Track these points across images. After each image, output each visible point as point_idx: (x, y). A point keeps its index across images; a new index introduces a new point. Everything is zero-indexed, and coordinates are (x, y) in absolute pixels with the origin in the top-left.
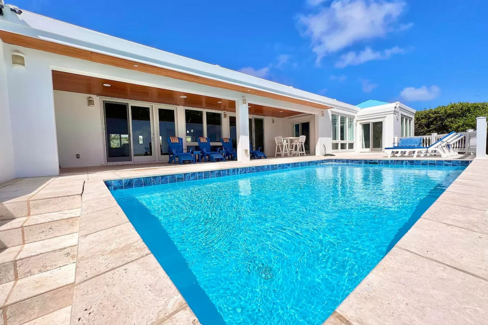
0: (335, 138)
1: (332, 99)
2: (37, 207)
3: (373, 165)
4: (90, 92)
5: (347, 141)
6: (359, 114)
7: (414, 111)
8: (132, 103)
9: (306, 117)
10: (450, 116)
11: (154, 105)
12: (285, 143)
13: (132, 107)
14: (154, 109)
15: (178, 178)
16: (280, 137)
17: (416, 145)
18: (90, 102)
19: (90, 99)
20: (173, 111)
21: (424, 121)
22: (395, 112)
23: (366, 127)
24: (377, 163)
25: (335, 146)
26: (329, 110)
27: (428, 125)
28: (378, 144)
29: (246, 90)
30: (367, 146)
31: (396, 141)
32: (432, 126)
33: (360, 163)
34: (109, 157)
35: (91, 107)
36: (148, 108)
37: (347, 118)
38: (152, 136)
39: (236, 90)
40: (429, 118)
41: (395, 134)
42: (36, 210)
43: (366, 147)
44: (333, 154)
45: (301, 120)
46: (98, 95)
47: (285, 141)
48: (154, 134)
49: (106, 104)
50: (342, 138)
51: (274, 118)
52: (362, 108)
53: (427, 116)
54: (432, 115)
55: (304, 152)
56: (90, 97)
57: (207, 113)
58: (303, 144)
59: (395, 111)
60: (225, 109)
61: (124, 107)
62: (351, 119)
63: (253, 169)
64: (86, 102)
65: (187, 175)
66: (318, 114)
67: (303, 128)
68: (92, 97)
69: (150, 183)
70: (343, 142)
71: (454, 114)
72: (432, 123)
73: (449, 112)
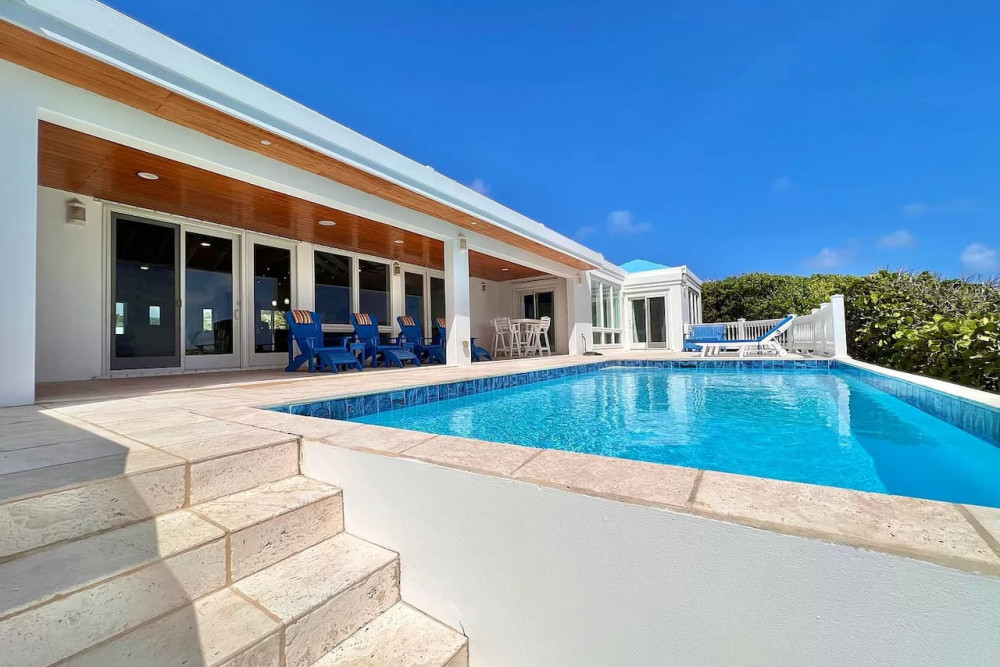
0: (595, 324)
1: (595, 253)
2: (205, 480)
3: (688, 369)
4: (75, 186)
5: (612, 330)
6: (625, 283)
7: (700, 282)
8: (189, 225)
9: (550, 282)
10: (747, 292)
11: (243, 236)
12: (513, 331)
13: (189, 235)
14: (245, 244)
15: (396, 401)
16: (505, 319)
17: (719, 337)
18: (75, 213)
19: (76, 205)
20: (287, 253)
21: (712, 300)
22: (683, 283)
23: (638, 305)
24: (694, 366)
25: (597, 338)
26: (587, 272)
27: (718, 306)
28: (659, 336)
29: (468, 223)
30: (642, 338)
31: (686, 332)
32: (723, 308)
33: (666, 366)
34: (118, 355)
35: (75, 227)
36: (230, 242)
37: (611, 289)
38: (235, 306)
39: (448, 220)
40: (717, 296)
41: (684, 320)
42: (204, 489)
43: (640, 341)
44: (598, 352)
45: (537, 287)
46: (98, 196)
47: (514, 326)
48: (240, 303)
49: (118, 220)
50: (606, 326)
51: (485, 281)
52: (631, 271)
53: (715, 293)
54: (722, 291)
55: (548, 348)
56: (75, 201)
57: (362, 263)
58: (545, 333)
59: (682, 281)
60: (395, 257)
61: (168, 233)
62: (617, 288)
63: (514, 379)
64: (62, 211)
65: (411, 393)
66: (572, 279)
67: (540, 301)
68: (80, 200)
69: (342, 414)
70: (608, 330)
71: (753, 290)
72: (722, 303)
73: (745, 286)
